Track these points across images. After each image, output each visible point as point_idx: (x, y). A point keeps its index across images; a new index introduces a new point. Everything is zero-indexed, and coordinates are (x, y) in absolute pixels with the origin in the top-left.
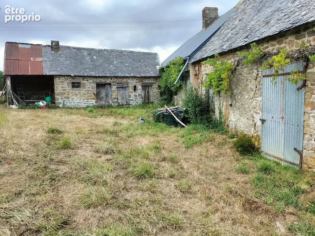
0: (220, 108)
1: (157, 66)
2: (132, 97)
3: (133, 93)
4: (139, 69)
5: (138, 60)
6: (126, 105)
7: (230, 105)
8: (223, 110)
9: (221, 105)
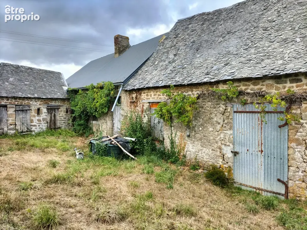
0: (172, 138)
1: (63, 87)
2: (34, 122)
3: (36, 117)
4: (43, 89)
5: (40, 78)
6: (27, 131)
7: (189, 136)
8: (177, 140)
9: (173, 135)
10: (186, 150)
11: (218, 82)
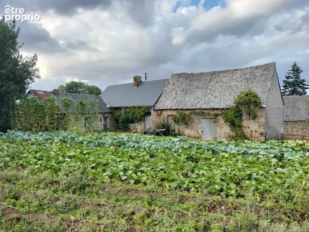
1: (107, 106)
3: (100, 123)
7: (186, 127)
8: (181, 130)
9: (179, 128)
10: (185, 132)
11: (196, 109)
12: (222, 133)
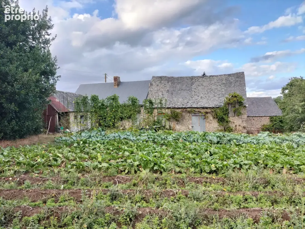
7: (177, 124)
8: (172, 126)
9: (170, 124)
10: (176, 128)
11: (187, 108)
12: (211, 128)
